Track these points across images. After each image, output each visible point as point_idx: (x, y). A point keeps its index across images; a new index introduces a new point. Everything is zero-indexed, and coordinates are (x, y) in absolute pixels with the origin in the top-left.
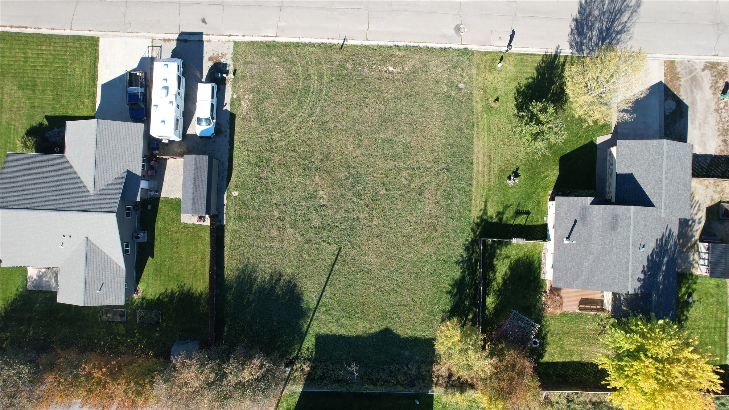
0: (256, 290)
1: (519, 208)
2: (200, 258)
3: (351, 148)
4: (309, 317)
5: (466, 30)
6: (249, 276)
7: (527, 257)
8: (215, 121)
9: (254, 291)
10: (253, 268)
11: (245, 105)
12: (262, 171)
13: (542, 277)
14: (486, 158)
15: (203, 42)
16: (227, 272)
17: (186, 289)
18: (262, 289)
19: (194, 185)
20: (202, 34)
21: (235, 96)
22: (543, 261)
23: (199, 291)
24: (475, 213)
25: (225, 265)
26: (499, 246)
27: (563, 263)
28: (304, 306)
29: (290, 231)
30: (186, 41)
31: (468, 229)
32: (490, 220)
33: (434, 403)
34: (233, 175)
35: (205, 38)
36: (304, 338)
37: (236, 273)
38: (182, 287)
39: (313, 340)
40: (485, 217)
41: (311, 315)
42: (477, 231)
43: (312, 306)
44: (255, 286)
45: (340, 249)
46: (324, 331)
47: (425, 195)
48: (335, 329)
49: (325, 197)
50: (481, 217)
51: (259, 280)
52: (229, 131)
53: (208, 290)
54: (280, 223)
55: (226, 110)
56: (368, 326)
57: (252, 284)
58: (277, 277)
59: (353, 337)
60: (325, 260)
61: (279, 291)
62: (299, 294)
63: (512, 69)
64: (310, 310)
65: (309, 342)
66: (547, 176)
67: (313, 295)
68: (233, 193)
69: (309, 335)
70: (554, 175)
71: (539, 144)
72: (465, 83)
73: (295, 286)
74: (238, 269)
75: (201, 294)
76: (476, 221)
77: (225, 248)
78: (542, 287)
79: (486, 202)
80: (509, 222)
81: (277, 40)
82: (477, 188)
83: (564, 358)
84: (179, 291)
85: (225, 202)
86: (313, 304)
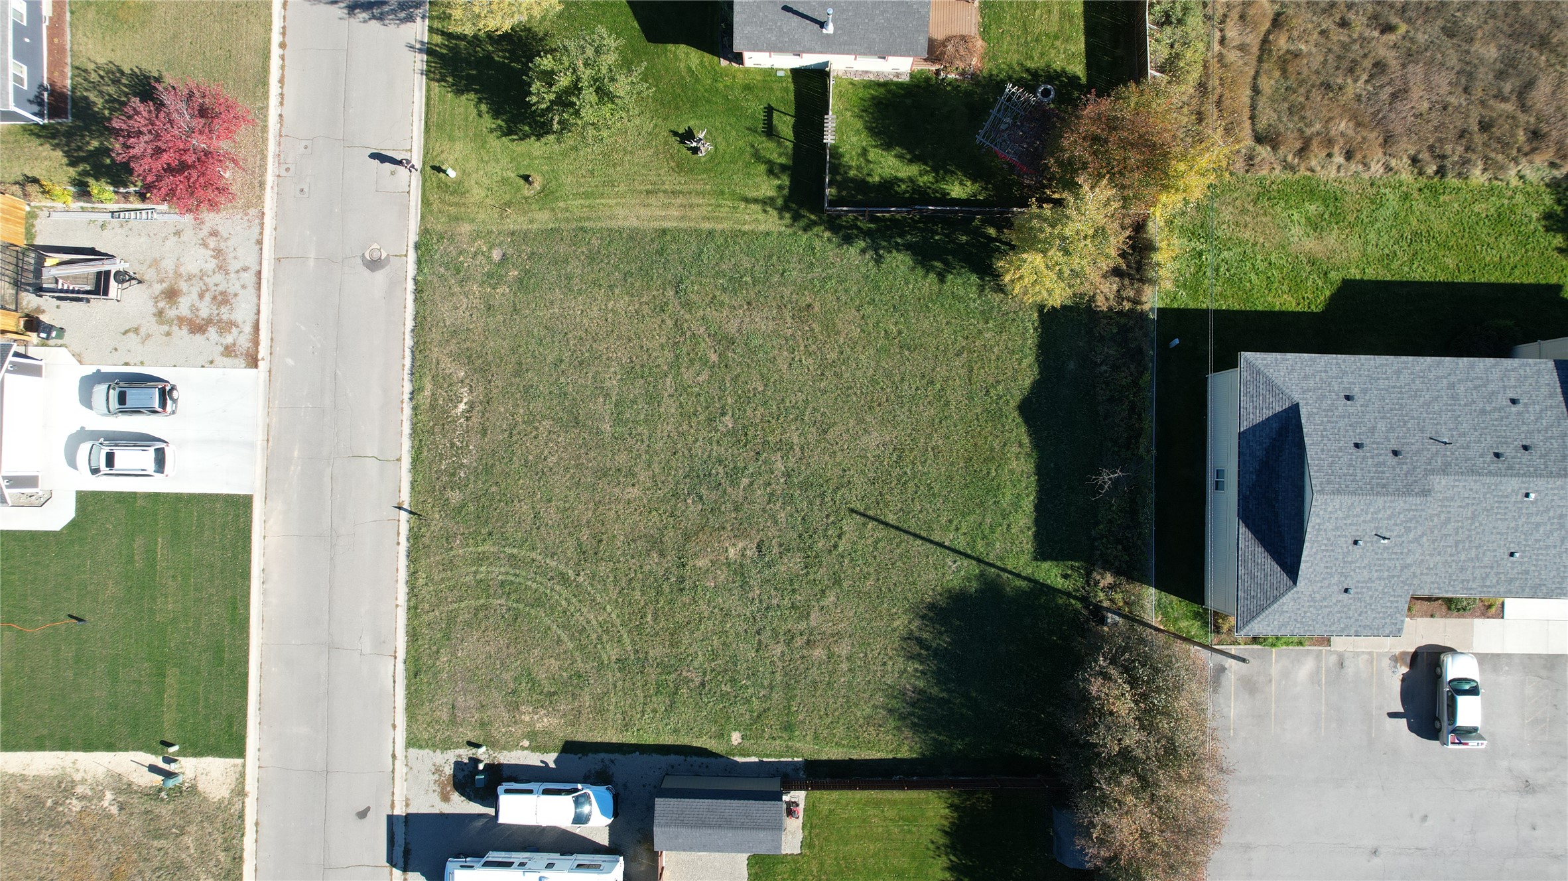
0: (942, 690)
1: (760, 130)
2: (877, 812)
3: (635, 492)
4: (998, 575)
5: (376, 246)
6: (913, 705)
7: (863, 111)
8: (579, 786)
9: (944, 695)
10: (895, 697)
11: (544, 721)
12: (688, 681)
13: (905, 79)
14: (652, 200)
15: (408, 815)
16: (904, 753)
17: (942, 840)
18: (940, 677)
19: (720, 826)
20: (391, 819)
21: (526, 743)
22: (872, 78)
23: (947, 810)
24: (772, 223)
25: (891, 756)
26: (842, 171)
27: (875, 36)
28: (974, 586)
29: (815, 619)
30: (407, 853)
31: (804, 237)
32: (786, 192)
33: (1175, 306)
34: (697, 743)
35: (399, 811)
36: (1042, 584)
37: (908, 733)
38: (938, 848)
39: (1046, 565)
40: (780, 202)
41: (993, 570)
42: (809, 219)
43: (975, 568)
44: (934, 691)
45: (852, 511)
46: (1026, 543)
47: (733, 331)
48: (1023, 520)
49: (740, 545)
50: (781, 210)
51: (921, 684)
52: (602, 755)
53: (944, 793)
54: (799, 641)
55: (555, 762)
56: (1015, 449)
57: (931, 699)
58: (915, 648)
59: (1038, 481)
60: (877, 542)
61: (944, 641)
62: (950, 598)
63: (459, 145)
64: (982, 574)
65: (1052, 574)
66: (689, 69)
67: (950, 567)
68: (735, 743)
69: (1036, 574)
70: (687, 54)
71: (622, 87)
72: (490, 248)
73: (932, 606)
74: (898, 728)
75: (952, 806)
76: (788, 221)
77: (855, 757)
78: (927, 80)
79: (747, 200)
80: (790, 151)
81: (401, 654)
82: (718, 219)
83: (1077, 33)
84: (947, 854)
85: (754, 759)
86: (970, 568)
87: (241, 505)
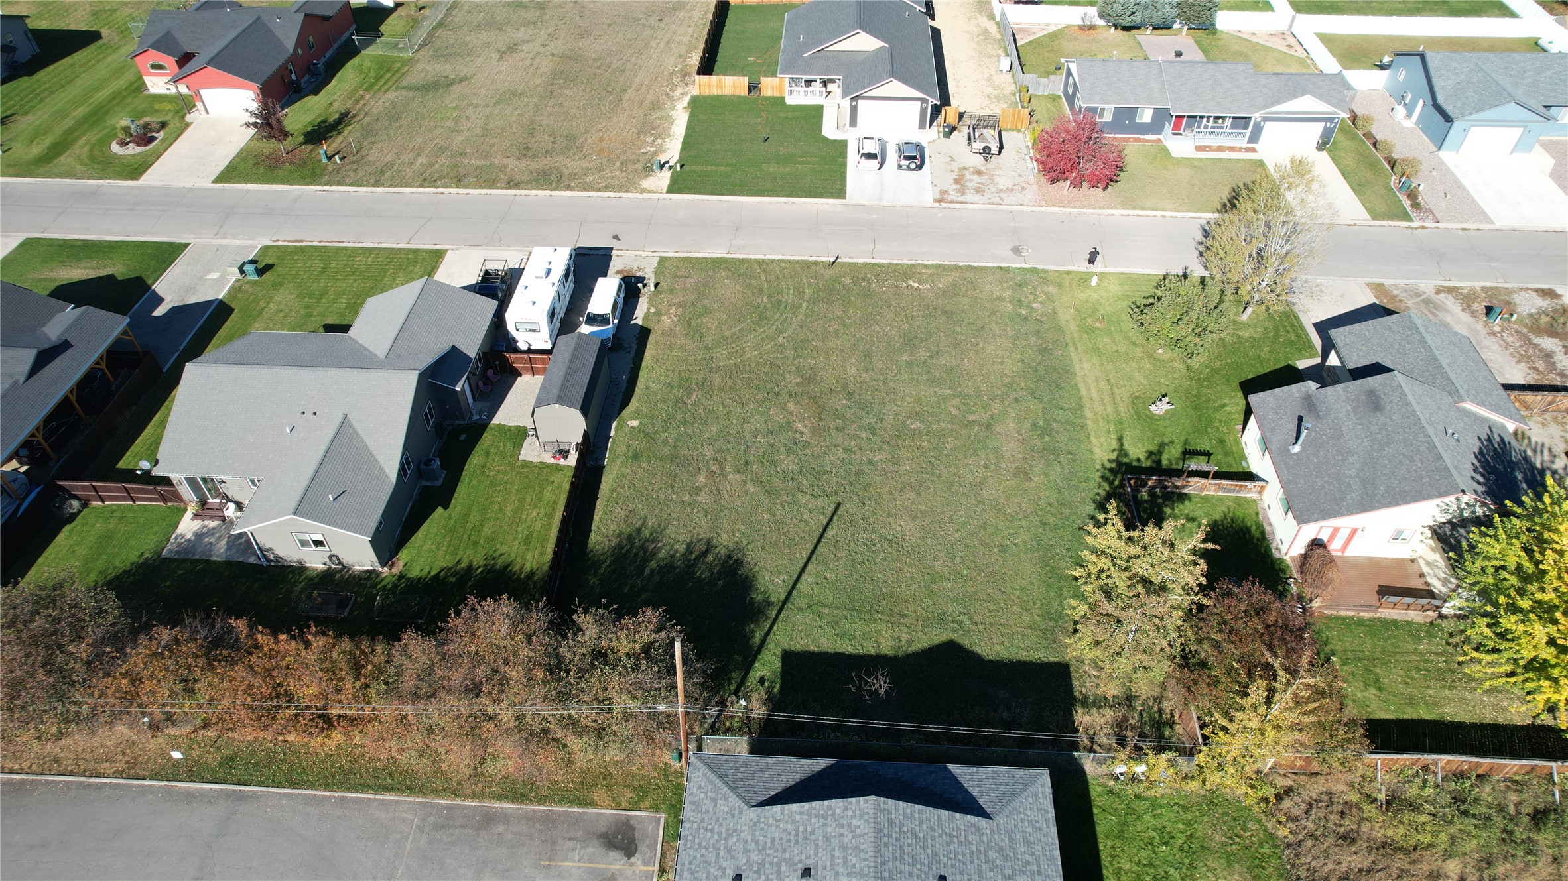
0: (652, 571)
1: (1187, 447)
2: (542, 514)
3: (853, 370)
4: (767, 618)
5: (1030, 251)
6: (642, 547)
7: (1232, 520)
8: (616, 321)
9: (648, 571)
10: (652, 534)
11: (667, 321)
12: (690, 395)
13: (1276, 554)
14: (1103, 384)
15: (611, 256)
16: (594, 537)
17: (500, 562)
18: (668, 568)
19: (569, 367)
20: (612, 249)
21: (653, 310)
22: (1267, 528)
23: (529, 569)
24: (1102, 452)
25: (593, 527)
26: (1167, 503)
28: (758, 597)
29: (734, 478)
30: (584, 255)
31: (1097, 476)
32: (1135, 464)
33: (1095, 811)
34: (634, 400)
35: (614, 252)
36: (755, 658)
37: (614, 541)
38: (494, 559)
39: (778, 664)
40: (1125, 460)
41: (774, 613)
42: (1114, 480)
44: (653, 564)
45: (838, 506)
46: (800, 644)
47: (997, 429)
48: (825, 641)
49: (805, 430)
50: (1117, 461)
51: (662, 554)
52: (635, 347)
53: (546, 568)
54: (714, 467)
55: (636, 324)
56: (904, 637)
57: (646, 561)
58: (698, 552)
59: (870, 656)
60: (806, 522)
61: (702, 572)
62: (747, 577)
63: (1116, 288)
64: (770, 604)
65: (767, 666)
66: (1224, 406)
67: (778, 577)
68: (629, 423)
69: (767, 652)
70: (1237, 404)
72: (1041, 302)
73: (739, 563)
74: (621, 534)
75: (531, 574)
76: (1108, 465)
77: (598, 502)
78: (1283, 571)
79: (1120, 439)
80: (1175, 467)
81: (728, 256)
82: (1096, 421)
83: (1395, 711)
84: (485, 566)
85: (612, 433)
86: (778, 595)
87: (840, 193)
